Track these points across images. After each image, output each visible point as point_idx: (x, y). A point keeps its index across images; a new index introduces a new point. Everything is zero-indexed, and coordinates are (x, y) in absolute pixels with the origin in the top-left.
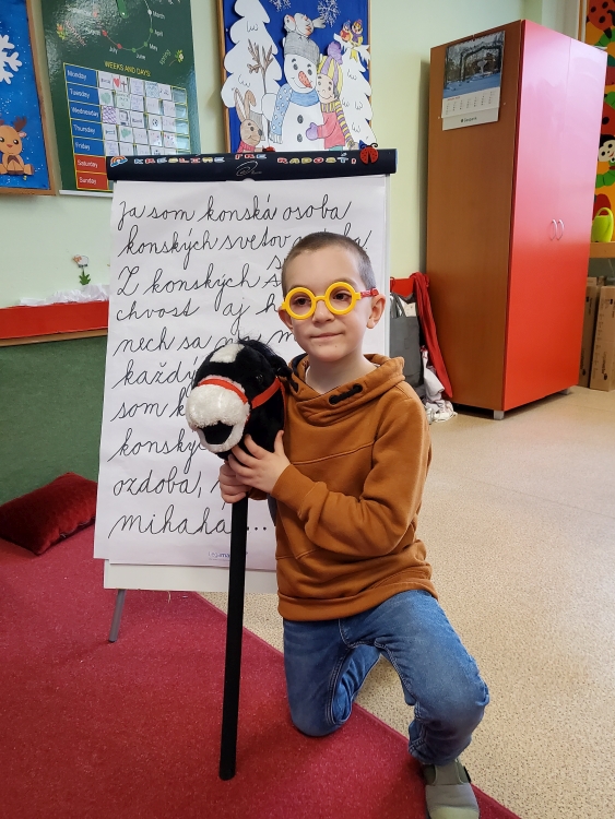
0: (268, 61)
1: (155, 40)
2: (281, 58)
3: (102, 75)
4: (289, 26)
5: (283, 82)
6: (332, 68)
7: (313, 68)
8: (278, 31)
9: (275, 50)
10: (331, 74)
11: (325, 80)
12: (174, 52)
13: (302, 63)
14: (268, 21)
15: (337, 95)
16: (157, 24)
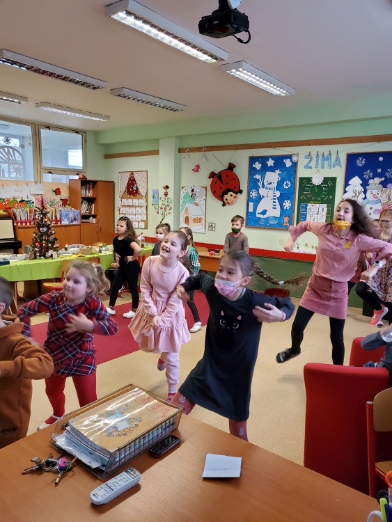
0: (359, 194)
1: (324, 195)
2: (365, 192)
3: (309, 204)
4: (371, 182)
5: (365, 198)
6: (388, 191)
7: (380, 192)
8: (365, 184)
9: (363, 190)
10: (387, 193)
11: (384, 195)
12: (329, 196)
13: (375, 192)
14: (361, 182)
15: (390, 199)
16: (325, 191)
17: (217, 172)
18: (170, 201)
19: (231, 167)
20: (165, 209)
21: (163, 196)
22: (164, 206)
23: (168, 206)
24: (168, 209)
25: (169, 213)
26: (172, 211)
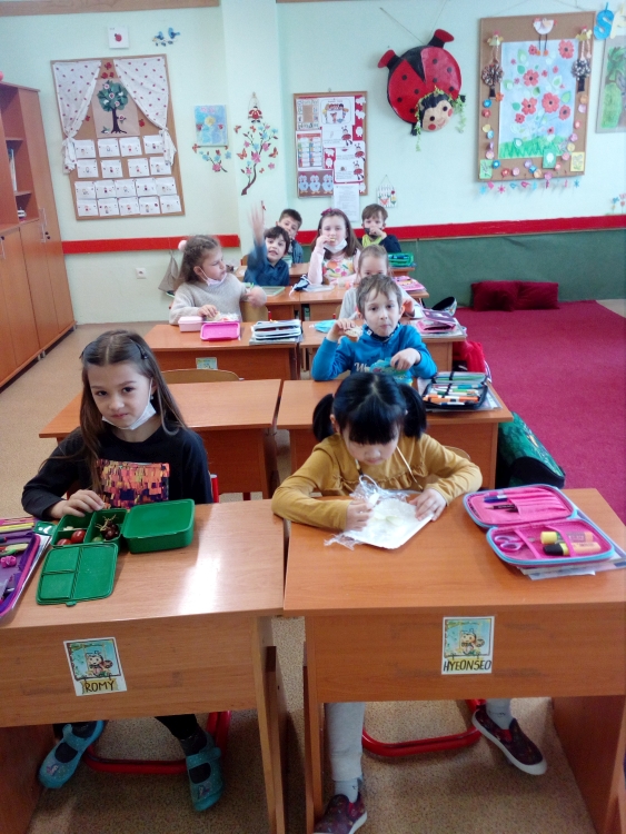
17: (399, 51)
18: (269, 133)
19: (440, 38)
20: (255, 156)
21: (246, 123)
22: (249, 150)
23: (265, 147)
24: (264, 155)
25: (271, 166)
26: (280, 160)
